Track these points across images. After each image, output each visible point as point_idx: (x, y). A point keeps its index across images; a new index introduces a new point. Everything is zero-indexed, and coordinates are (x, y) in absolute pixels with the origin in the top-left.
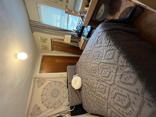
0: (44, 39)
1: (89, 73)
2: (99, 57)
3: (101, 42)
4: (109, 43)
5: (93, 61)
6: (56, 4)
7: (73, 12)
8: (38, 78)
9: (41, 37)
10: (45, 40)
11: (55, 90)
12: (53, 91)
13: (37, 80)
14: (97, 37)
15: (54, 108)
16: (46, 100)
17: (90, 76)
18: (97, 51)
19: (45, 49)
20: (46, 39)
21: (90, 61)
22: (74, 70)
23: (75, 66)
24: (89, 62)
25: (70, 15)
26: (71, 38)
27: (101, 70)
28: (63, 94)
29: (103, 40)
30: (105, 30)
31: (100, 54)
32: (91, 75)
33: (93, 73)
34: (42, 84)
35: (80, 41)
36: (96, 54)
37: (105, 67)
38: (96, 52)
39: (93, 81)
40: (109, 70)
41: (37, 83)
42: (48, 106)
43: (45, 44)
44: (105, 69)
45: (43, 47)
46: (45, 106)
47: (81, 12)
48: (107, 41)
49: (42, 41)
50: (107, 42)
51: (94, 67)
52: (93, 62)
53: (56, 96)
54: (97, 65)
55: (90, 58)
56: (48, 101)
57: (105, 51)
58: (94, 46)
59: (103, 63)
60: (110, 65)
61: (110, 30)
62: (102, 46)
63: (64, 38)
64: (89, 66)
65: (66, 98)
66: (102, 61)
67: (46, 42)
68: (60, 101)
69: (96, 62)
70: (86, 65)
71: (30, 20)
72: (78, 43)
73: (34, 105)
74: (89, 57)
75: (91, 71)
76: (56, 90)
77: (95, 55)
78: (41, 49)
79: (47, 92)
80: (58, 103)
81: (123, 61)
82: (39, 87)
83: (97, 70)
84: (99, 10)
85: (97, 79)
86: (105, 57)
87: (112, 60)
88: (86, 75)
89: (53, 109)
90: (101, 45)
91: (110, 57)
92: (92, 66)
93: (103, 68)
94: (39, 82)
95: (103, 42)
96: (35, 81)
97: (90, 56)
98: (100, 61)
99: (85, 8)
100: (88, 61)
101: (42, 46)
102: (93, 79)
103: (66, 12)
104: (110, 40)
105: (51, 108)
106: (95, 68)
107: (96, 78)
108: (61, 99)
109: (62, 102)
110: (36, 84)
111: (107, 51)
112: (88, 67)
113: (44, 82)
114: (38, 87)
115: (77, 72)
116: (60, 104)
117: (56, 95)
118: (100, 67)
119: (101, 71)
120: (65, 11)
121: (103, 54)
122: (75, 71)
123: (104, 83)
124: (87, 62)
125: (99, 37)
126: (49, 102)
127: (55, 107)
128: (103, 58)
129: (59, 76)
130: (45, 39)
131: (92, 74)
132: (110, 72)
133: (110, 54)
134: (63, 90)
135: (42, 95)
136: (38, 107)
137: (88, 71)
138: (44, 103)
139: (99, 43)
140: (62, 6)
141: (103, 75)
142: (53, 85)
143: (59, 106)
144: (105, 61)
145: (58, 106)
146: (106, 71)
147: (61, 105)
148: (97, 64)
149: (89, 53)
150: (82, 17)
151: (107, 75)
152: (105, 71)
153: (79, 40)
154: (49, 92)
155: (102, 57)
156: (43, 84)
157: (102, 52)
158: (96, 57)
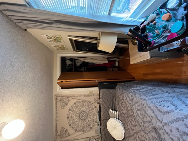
0: (54, 38)
8: (59, 96)
9: (47, 35)
10: (57, 40)
12: (81, 114)
13: (59, 98)
15: (83, 132)
16: (73, 123)
19: (62, 49)
20: (59, 38)
22: (111, 99)
28: (93, 117)
34: (67, 104)
41: (60, 103)
42: (76, 130)
43: (59, 44)
45: (58, 47)
46: (73, 129)
53: (84, 119)
56: (76, 124)
65: (96, 122)
67: (61, 42)
68: (90, 125)
73: (61, 128)
76: (84, 112)
79: (73, 114)
80: (87, 127)
82: (63, 107)
94: (62, 102)
96: (56, 99)
101: (55, 47)
105: (79, 131)
108: (91, 122)
109: (92, 126)
110: (59, 104)
113: (69, 102)
114: (62, 108)
116: (89, 128)
117: (85, 118)
126: (76, 125)
127: (84, 130)
129: (88, 93)
130: (57, 38)
134: (93, 112)
135: (68, 118)
136: (66, 129)
138: (72, 126)
142: (80, 106)
143: (88, 130)
145: (87, 130)
147: (91, 129)
154: (76, 114)
156: (68, 104)
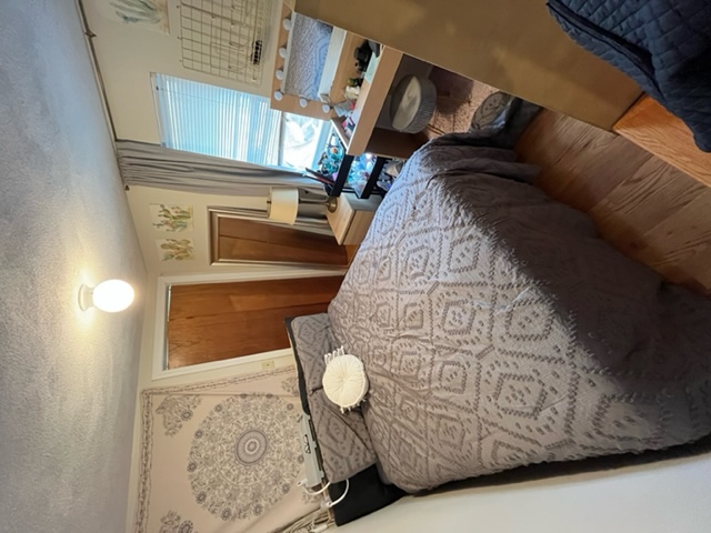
0: (175, 215)
1: (396, 332)
2: (429, 267)
3: (429, 215)
4: (456, 218)
5: (405, 284)
6: (232, 75)
7: (303, 104)
8: (160, 393)
9: (162, 206)
10: (180, 219)
11: (248, 435)
12: (243, 441)
13: (157, 401)
14: (412, 198)
15: (257, 513)
16: (214, 484)
17: (402, 341)
18: (416, 245)
19: (179, 258)
20: (185, 215)
21: (392, 287)
22: (324, 333)
23: (325, 315)
24: (392, 290)
25: (288, 115)
26: (300, 202)
27: (441, 311)
28: (288, 445)
29: (434, 206)
30: (435, 173)
31: (430, 257)
32: (405, 337)
33: (412, 328)
34: (187, 415)
35: (333, 210)
36: (415, 256)
37: (453, 298)
38: (414, 251)
39: (415, 357)
40: (469, 305)
41: (161, 415)
42: (228, 511)
43: (179, 235)
44: (456, 303)
45: (171, 247)
46: (213, 512)
47: (334, 101)
48: (449, 210)
49: (167, 223)
50: (451, 213)
51: (414, 305)
52: (409, 288)
53: (256, 458)
54: (425, 297)
55: (393, 274)
56: (226, 487)
57: (446, 244)
58: (403, 228)
59: (445, 284)
60: (470, 289)
61: (453, 175)
62: (432, 229)
63: (269, 202)
64: (393, 303)
65: (301, 459)
66: (441, 279)
67: (185, 227)
68: (280, 477)
69: (420, 287)
70: (378, 302)
71: (116, 140)
72: (325, 218)
73: (162, 520)
74: (386, 273)
75: (401, 323)
76: (252, 434)
77: (410, 261)
78: (162, 257)
79: (213, 448)
80: (270, 486)
81: (506, 271)
82: (172, 430)
83: (426, 314)
84: (401, 100)
85: (430, 347)
86: (449, 264)
87: (474, 271)
88: (384, 343)
89: (253, 518)
90: (429, 226)
91: (465, 263)
92: (406, 302)
93: (448, 304)
94: (170, 411)
95: (437, 212)
96: (147, 406)
97: (393, 265)
98: (433, 279)
99: (348, 88)
100: (387, 287)
101: (163, 246)
102: (414, 349)
103: (274, 105)
104: (458, 208)
105: (242, 513)
106: (417, 308)
107: (425, 344)
108: (281, 466)
109: (287, 481)
110: (158, 419)
111: (453, 244)
112: (386, 308)
113: (195, 407)
114: (167, 434)
115: (339, 338)
116: (280, 490)
117: (259, 455)
118: (435, 300)
119: (441, 315)
120: (269, 100)
121: (439, 255)
122: (327, 336)
123: (457, 353)
124: (383, 290)
125: (417, 198)
126: (227, 492)
127: (259, 507)
128: (444, 268)
129: (259, 369)
130: (183, 212)
131: (408, 333)
132: (474, 313)
133: (465, 252)
134: (284, 426)
135: (192, 467)
136: (181, 522)
137: (391, 322)
138: (208, 499)
139: (422, 219)
140: (258, 82)
141: (452, 328)
142: (238, 414)
143: (276, 501)
144: (451, 278)
145: (273, 500)
146: (458, 310)
147: (285, 491)
148: (422, 292)
149: (385, 258)
150: (340, 121)
151: (465, 325)
152: (454, 313)
153: (329, 207)
154: (224, 447)
155: (439, 264)
156: (190, 414)
157: (437, 250)
158: (415, 270)
